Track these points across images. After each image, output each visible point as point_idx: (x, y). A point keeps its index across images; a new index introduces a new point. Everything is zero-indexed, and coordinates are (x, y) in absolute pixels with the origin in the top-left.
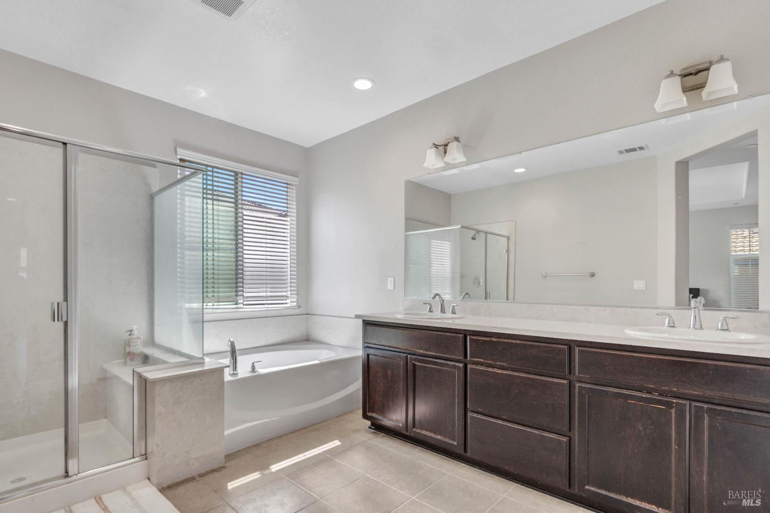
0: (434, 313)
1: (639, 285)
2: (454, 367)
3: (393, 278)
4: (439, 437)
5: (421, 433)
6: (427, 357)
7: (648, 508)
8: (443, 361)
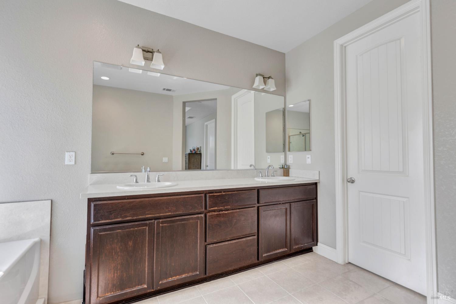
0: (139, 183)
1: (165, 160)
2: (198, 218)
3: (73, 154)
4: (184, 276)
5: (168, 282)
6: (173, 217)
7: (281, 251)
8: (188, 217)
